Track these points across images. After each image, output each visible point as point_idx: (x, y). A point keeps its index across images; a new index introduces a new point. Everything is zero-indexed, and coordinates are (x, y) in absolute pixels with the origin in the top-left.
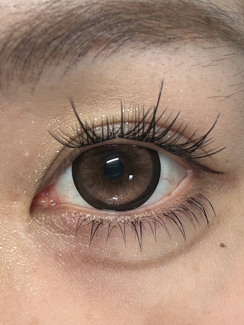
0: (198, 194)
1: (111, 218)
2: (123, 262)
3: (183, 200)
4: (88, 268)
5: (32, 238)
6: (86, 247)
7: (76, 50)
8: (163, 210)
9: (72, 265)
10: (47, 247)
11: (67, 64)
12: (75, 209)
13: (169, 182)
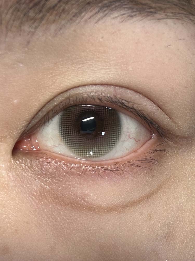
12: (52, 155)
13: (135, 141)
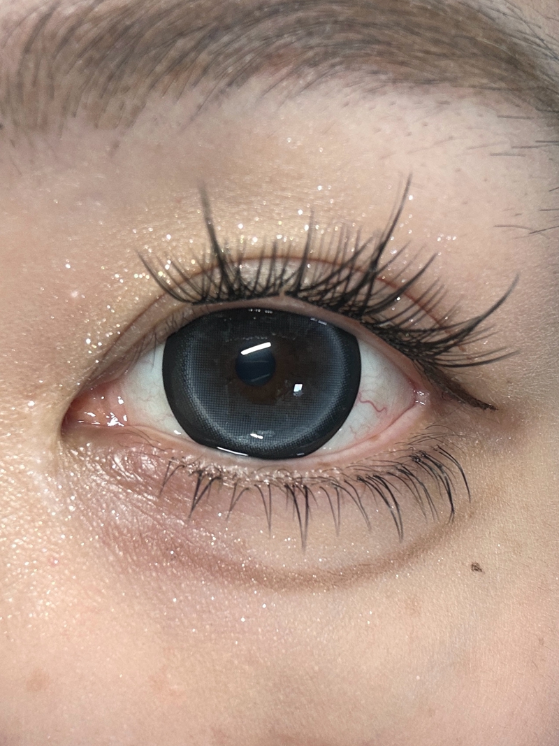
0: (436, 447)
1: (241, 472)
2: (256, 570)
3: (403, 454)
4: (175, 572)
5: (58, 489)
6: (176, 524)
7: (226, 69)
8: (358, 468)
9: (138, 561)
10: (87, 514)
11: (201, 100)
12: (163, 440)
13: (374, 410)
